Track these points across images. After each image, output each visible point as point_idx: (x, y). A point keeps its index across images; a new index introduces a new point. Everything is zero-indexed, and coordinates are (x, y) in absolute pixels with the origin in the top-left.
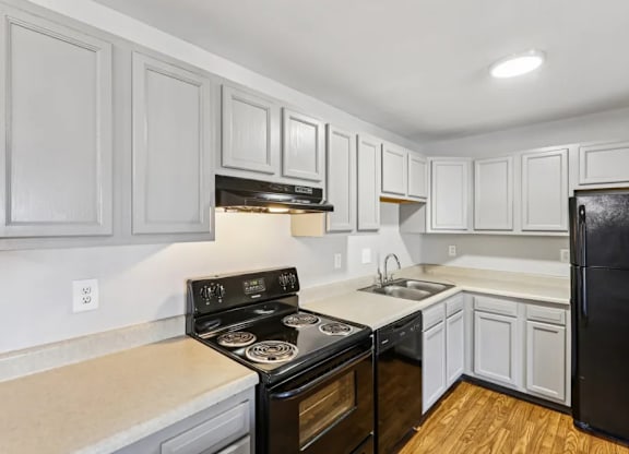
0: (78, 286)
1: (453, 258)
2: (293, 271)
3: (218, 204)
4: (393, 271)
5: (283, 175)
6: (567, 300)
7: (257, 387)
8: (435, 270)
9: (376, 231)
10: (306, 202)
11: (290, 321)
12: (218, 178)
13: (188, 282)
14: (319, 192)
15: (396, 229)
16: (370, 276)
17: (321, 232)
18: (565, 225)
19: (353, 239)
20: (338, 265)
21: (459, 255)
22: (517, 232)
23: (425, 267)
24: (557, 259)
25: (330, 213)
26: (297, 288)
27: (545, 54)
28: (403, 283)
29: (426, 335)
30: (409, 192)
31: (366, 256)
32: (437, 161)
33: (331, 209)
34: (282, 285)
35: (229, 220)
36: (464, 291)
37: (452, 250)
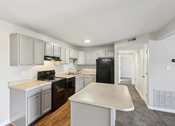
0: (23, 72)
1: (83, 69)
2: (54, 71)
3: (45, 60)
4: (71, 71)
5: (53, 55)
6: (96, 74)
7: (52, 84)
8: (80, 71)
9: (68, 64)
10: (57, 59)
11: (54, 78)
12: (45, 56)
13: (38, 72)
14: (59, 58)
15: (72, 64)
16: (68, 72)
17: (59, 64)
18: (96, 63)
19: (64, 65)
20: (62, 70)
21: (84, 68)
22: (91, 64)
23: (78, 71)
24: (94, 68)
25: (61, 61)
26: (55, 74)
27: (91, 40)
28: (74, 73)
29: (76, 81)
30: (74, 57)
31: (67, 69)
32: (80, 52)
33: (61, 60)
34: (52, 73)
35: (46, 62)
36: (83, 74)
37: (83, 68)
